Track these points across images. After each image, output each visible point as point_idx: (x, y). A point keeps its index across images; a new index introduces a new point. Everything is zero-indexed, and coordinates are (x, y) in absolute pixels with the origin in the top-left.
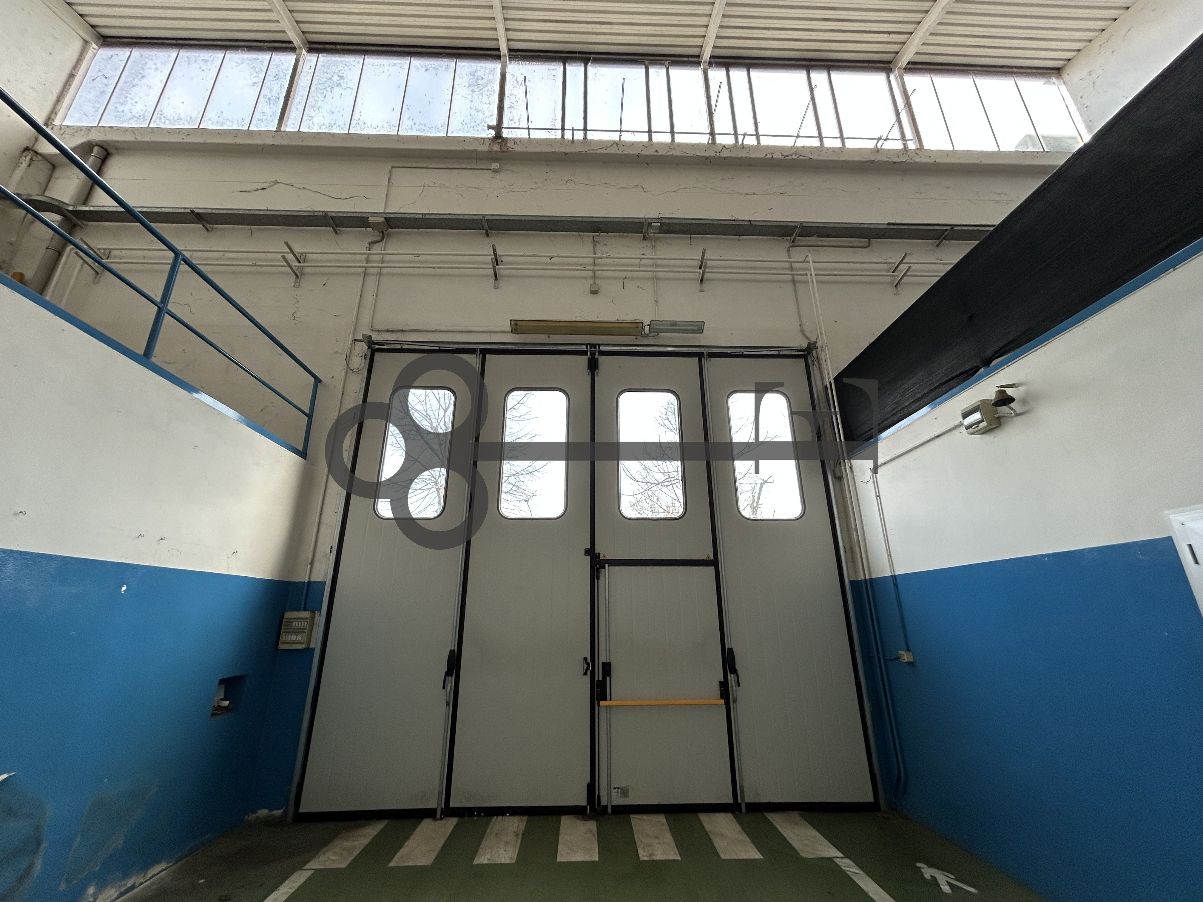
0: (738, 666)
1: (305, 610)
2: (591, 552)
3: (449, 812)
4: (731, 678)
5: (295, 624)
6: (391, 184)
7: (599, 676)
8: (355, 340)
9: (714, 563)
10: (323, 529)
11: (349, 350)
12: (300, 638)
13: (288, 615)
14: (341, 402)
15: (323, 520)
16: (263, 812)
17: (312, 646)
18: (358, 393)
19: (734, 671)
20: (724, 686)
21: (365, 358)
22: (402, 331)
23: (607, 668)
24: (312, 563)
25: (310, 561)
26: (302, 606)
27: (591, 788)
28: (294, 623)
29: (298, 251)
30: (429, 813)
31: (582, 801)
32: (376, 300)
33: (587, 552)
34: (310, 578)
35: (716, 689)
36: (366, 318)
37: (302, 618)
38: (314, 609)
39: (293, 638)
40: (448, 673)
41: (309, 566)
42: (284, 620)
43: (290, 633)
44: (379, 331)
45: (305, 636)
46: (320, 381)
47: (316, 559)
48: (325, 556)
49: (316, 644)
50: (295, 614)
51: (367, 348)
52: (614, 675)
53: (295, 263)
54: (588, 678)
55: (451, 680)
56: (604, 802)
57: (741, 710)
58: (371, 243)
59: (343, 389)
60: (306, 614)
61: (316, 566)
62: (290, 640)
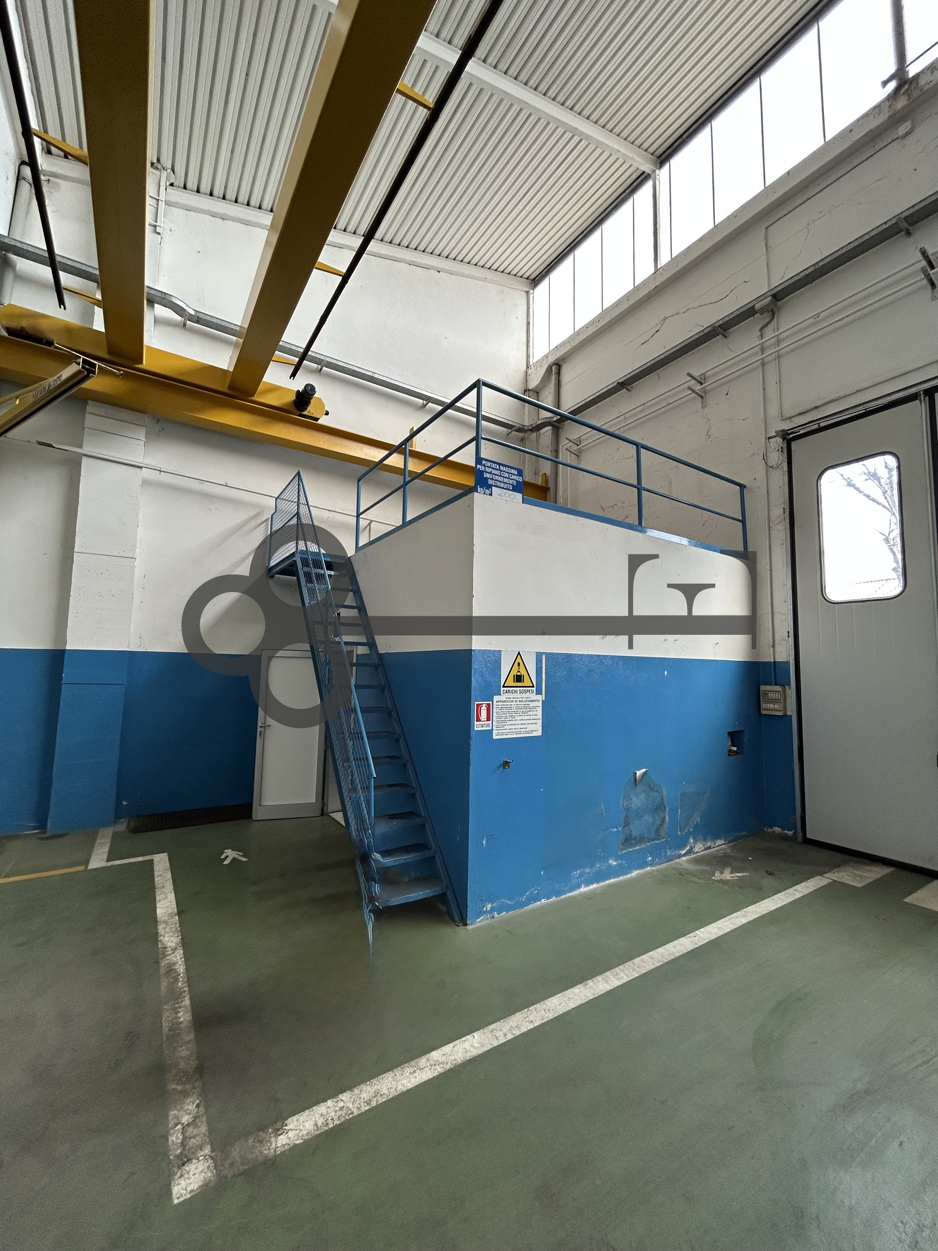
1: (776, 684)
6: (769, 250)
8: (769, 438)
10: (777, 617)
11: (764, 449)
12: (777, 706)
13: (763, 688)
14: (768, 500)
15: (774, 610)
16: (777, 829)
17: (788, 713)
18: (782, 487)
21: (782, 451)
22: (816, 408)
24: (773, 646)
25: (771, 644)
26: (773, 681)
28: (770, 694)
29: (697, 375)
32: (780, 386)
34: (774, 659)
36: (773, 410)
37: (776, 691)
38: (785, 684)
39: (771, 706)
41: (772, 649)
42: (761, 692)
43: (768, 702)
44: (790, 418)
45: (782, 705)
46: (745, 487)
47: (776, 642)
48: (784, 640)
49: (792, 711)
50: (768, 688)
51: (782, 440)
53: (698, 387)
58: (761, 330)
59: (768, 488)
60: (778, 688)
61: (778, 648)
62: (769, 708)
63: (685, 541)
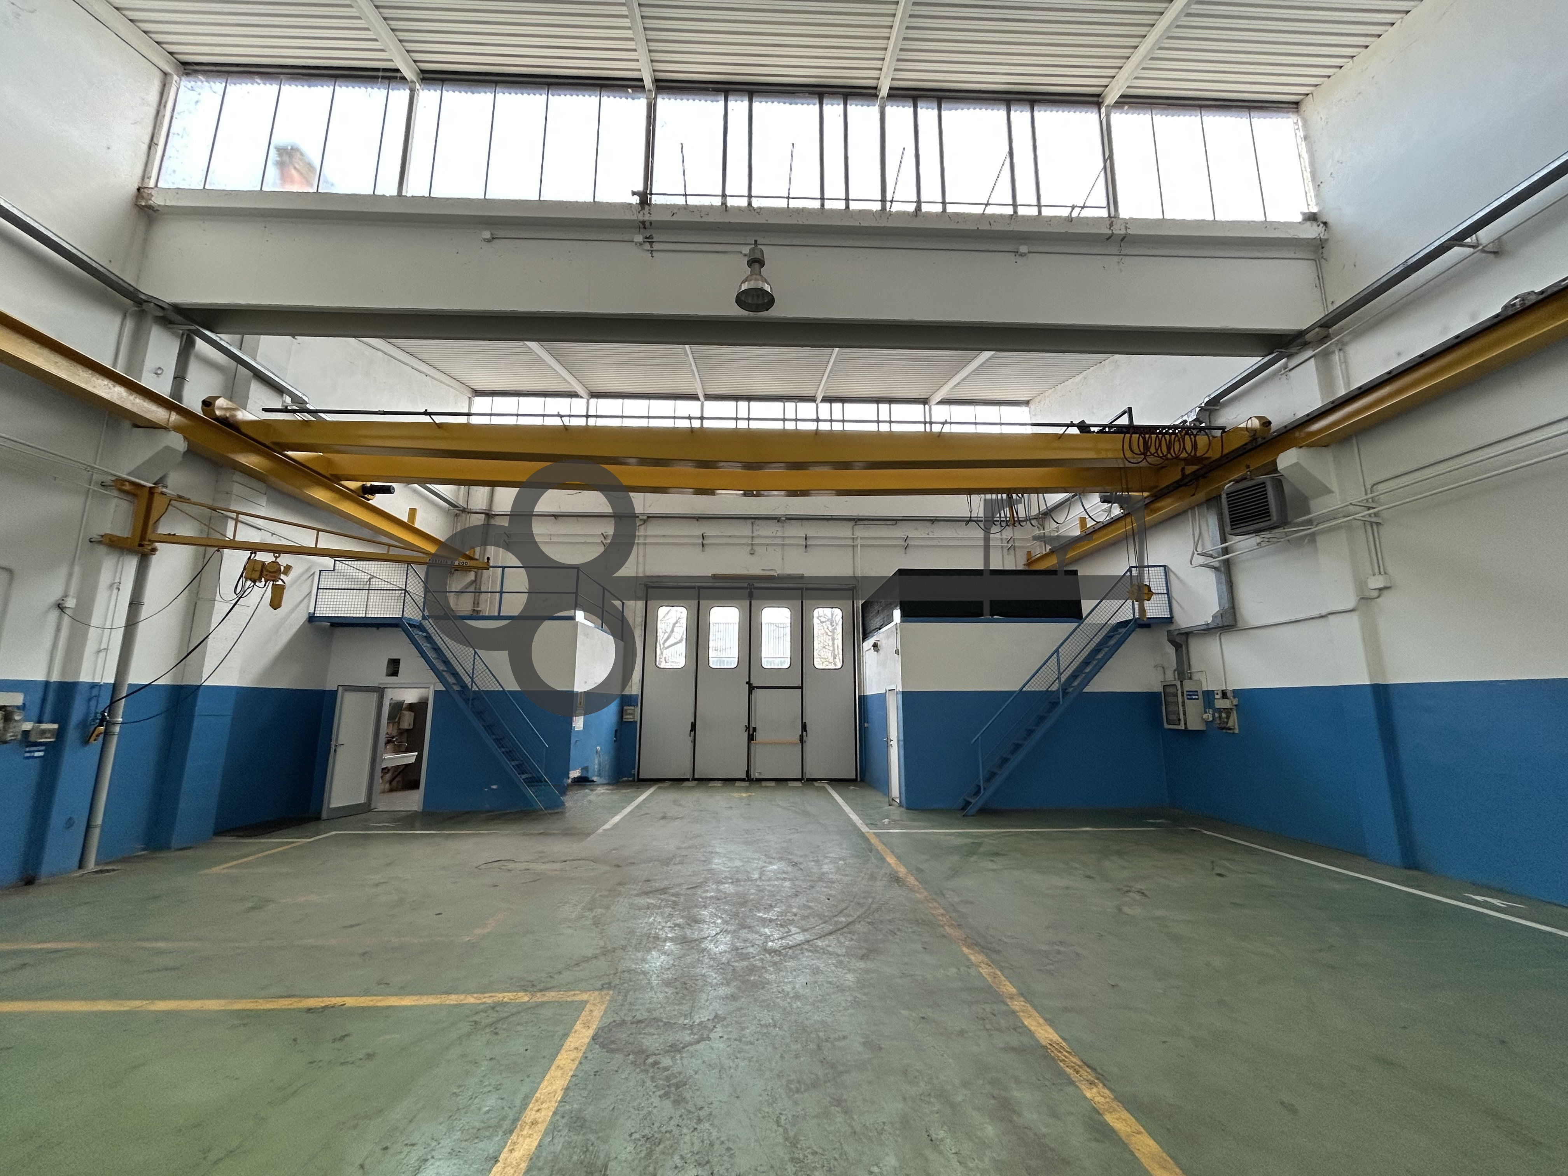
0: (807, 729)
1: (631, 706)
2: (749, 683)
3: (694, 779)
4: (805, 733)
5: (629, 711)
7: (751, 732)
9: (801, 688)
12: (631, 717)
13: (625, 708)
16: (625, 779)
18: (642, 609)
19: (806, 731)
20: (802, 737)
23: (755, 729)
25: (631, 687)
27: (748, 772)
30: (688, 780)
31: (744, 776)
32: (645, 559)
33: (747, 683)
34: (632, 694)
35: (798, 737)
36: (641, 569)
37: (631, 709)
39: (628, 717)
40: (691, 731)
42: (624, 710)
43: (627, 715)
45: (633, 716)
47: (633, 685)
48: (637, 685)
49: (637, 719)
50: (628, 707)
52: (757, 731)
54: (747, 733)
55: (692, 733)
56: (752, 777)
57: (807, 746)
60: (633, 708)
61: (633, 688)
62: (627, 718)
63: (592, 625)
